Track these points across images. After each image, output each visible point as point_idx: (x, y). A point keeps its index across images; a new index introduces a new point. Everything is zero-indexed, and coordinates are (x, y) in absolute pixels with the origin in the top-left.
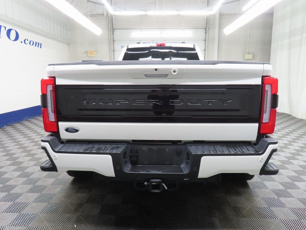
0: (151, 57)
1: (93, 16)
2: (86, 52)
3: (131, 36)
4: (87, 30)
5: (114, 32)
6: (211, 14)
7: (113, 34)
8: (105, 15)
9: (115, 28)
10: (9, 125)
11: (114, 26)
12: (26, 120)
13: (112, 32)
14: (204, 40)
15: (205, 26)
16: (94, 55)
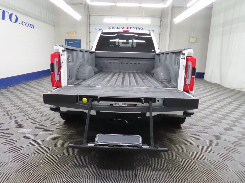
0: (119, 39)
1: (74, 5)
2: (68, 33)
3: (103, 22)
4: (70, 16)
5: (90, 18)
6: (165, 7)
7: (89, 19)
8: (83, 3)
9: (91, 14)
10: (11, 87)
11: (90, 13)
12: (23, 83)
13: (88, 18)
14: (159, 26)
15: (160, 15)
16: (74, 35)
